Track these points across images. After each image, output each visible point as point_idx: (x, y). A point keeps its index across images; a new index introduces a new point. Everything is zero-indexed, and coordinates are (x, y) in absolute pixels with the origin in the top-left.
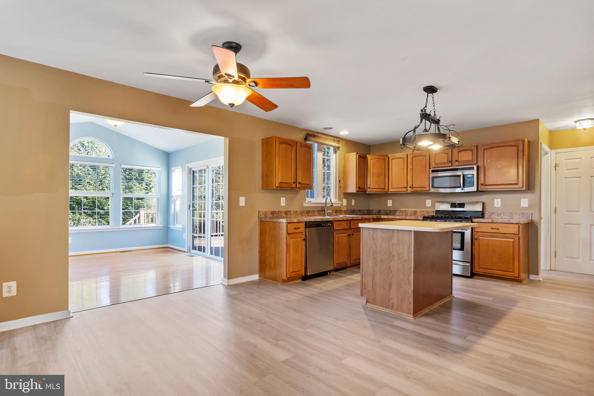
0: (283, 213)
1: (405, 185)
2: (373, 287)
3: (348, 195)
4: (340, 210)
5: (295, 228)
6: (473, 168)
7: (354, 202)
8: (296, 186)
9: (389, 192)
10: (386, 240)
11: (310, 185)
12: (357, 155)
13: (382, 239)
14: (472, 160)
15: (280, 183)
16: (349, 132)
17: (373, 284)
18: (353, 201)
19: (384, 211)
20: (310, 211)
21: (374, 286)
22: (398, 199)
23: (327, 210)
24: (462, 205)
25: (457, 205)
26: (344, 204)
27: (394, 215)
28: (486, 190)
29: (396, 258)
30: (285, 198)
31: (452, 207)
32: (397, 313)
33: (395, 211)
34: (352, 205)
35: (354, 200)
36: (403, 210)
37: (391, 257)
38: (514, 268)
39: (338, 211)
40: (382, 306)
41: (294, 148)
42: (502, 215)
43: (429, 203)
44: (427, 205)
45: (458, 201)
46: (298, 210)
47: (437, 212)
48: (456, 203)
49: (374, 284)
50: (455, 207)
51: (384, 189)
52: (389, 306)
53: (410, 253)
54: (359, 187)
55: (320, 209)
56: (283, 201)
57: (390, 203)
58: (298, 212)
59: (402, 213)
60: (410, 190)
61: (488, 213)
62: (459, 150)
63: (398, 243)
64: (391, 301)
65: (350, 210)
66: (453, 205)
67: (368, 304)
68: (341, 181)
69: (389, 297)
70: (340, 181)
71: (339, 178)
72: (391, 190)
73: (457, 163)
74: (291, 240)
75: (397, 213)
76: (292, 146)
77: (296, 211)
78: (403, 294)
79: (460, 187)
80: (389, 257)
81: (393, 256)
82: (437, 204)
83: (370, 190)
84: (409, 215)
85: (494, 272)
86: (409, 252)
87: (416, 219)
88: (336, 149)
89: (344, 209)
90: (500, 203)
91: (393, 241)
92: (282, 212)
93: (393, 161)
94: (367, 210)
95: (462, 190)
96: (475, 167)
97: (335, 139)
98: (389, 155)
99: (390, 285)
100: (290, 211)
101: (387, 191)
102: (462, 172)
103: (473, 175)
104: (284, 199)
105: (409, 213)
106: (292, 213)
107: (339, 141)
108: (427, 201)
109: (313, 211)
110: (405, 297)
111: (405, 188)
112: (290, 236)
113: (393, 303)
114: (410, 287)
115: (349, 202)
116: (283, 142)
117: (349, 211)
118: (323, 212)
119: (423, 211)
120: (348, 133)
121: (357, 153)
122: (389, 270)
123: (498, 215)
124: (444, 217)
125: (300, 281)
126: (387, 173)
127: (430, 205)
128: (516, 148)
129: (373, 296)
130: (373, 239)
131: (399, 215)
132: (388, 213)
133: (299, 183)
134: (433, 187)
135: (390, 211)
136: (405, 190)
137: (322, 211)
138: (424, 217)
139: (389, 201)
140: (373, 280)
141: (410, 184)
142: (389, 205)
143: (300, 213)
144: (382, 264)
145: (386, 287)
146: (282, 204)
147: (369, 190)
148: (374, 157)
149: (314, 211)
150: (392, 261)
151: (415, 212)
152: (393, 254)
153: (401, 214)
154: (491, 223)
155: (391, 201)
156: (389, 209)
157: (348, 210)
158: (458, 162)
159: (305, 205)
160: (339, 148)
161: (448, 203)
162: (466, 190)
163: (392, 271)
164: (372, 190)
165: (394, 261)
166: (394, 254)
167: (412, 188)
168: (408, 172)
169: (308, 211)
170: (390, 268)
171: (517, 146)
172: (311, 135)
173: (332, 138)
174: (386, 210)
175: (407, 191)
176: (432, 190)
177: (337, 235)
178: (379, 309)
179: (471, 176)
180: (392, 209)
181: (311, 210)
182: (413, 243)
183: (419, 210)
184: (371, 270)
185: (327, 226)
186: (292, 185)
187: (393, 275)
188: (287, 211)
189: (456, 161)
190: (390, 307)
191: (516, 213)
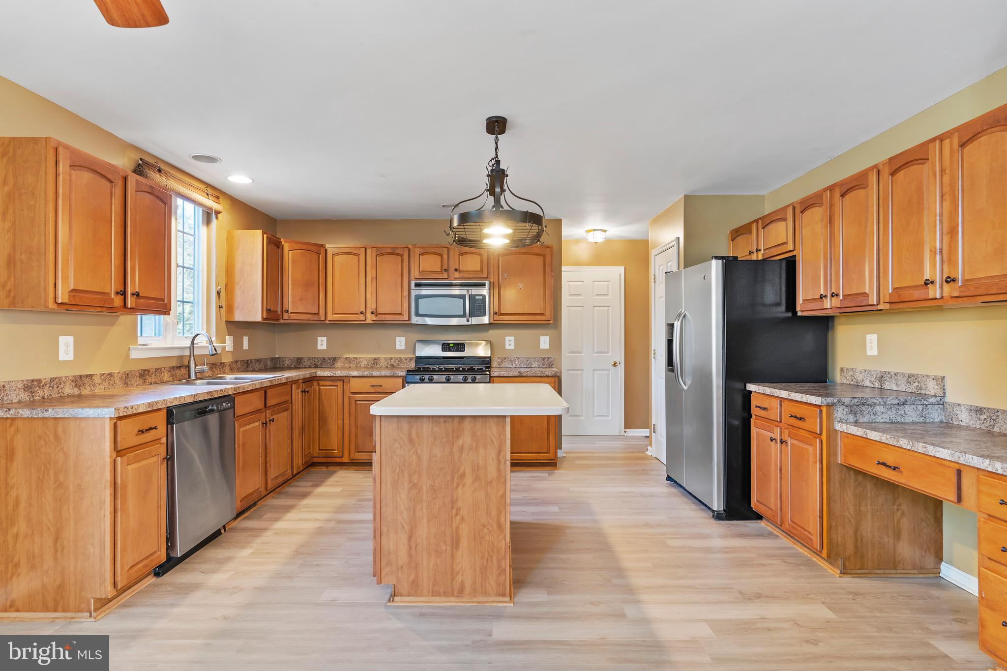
0: (67, 385)
1: (363, 309)
2: (410, 555)
3: (235, 327)
4: (222, 363)
5: (142, 432)
6: (483, 285)
7: (247, 343)
8: (122, 304)
9: (327, 322)
10: (444, 440)
11: (163, 300)
12: (265, 236)
13: (435, 438)
14: (481, 271)
15: (73, 290)
16: (253, 181)
17: (410, 547)
18: (246, 340)
19: (309, 359)
20: (148, 371)
21: (413, 553)
22: (341, 334)
23: (196, 365)
24: (460, 347)
25: (451, 347)
26: (227, 349)
27: (332, 367)
28: (502, 322)
29: (468, 480)
30: (72, 338)
31: (444, 350)
32: (473, 602)
33: (335, 359)
34: (244, 349)
35: (247, 337)
36: (351, 356)
37: (456, 478)
38: (549, 447)
39: (215, 364)
40: (436, 594)
41: (118, 191)
42: (517, 362)
43: (400, 342)
44: (398, 347)
45: (453, 338)
46: (116, 368)
47: (419, 359)
48: (450, 344)
49: (413, 546)
50: (450, 350)
51: (318, 314)
52: (453, 590)
53: (502, 464)
54: (269, 310)
55: (174, 363)
56: (66, 348)
57: (322, 343)
58: (115, 375)
59: (350, 362)
60: (370, 318)
61: (497, 359)
62: (459, 251)
63: (475, 444)
64: (459, 578)
65: (241, 361)
66: (446, 347)
67: (396, 599)
68: (223, 294)
69: (452, 569)
70: (218, 293)
71: (217, 285)
72: (330, 317)
73: (457, 275)
74: (130, 467)
75: (339, 364)
76: (112, 182)
77: (110, 375)
78: (486, 556)
79: (464, 316)
80: (453, 479)
81: (463, 476)
82: (418, 346)
83: (289, 316)
84: (362, 366)
85: (522, 456)
86: (499, 462)
87: (392, 374)
88: (208, 216)
89: (227, 359)
90: (513, 343)
91: (460, 442)
92: (64, 379)
93: (337, 258)
94: (272, 359)
95: (468, 321)
96: (487, 282)
97: (210, 191)
98: (327, 246)
99: (456, 543)
100: (91, 376)
101: (323, 318)
102: (468, 291)
103: (484, 296)
104: (70, 340)
105: (363, 363)
106: (97, 380)
107: (218, 198)
108: (398, 339)
109: (157, 370)
110: (492, 561)
111: (362, 314)
112: (125, 458)
113: (462, 583)
114: (501, 537)
115: (237, 344)
116: (82, 163)
117: (239, 364)
118: (183, 371)
119: (391, 358)
120: (251, 181)
121: (263, 233)
122: (452, 508)
123: (512, 362)
124: (431, 369)
125: (152, 580)
126: (322, 281)
127: (403, 347)
128: (542, 258)
129: (412, 577)
130: (411, 441)
131: (343, 368)
132: (318, 364)
133: (133, 294)
134: (417, 314)
135: (324, 359)
136: (362, 317)
137: (180, 367)
138: (408, 371)
139: (319, 339)
140: (410, 537)
141: (371, 305)
142: (319, 347)
143: (121, 378)
144: (434, 496)
145: (444, 548)
146: (62, 357)
147: (286, 316)
148: (296, 246)
149: (161, 369)
150: (460, 487)
151: (376, 361)
152: (461, 471)
153: (347, 365)
154: (518, 376)
155: (325, 339)
156: (321, 355)
157: (237, 362)
158: (458, 272)
159: (134, 355)
160: (217, 213)
161: (437, 343)
162: (475, 321)
163: (458, 509)
164: (293, 316)
165: (464, 485)
166: (464, 470)
167: (376, 315)
168: (367, 284)
169: (145, 370)
170: (453, 503)
171: (544, 256)
172: (152, 165)
173: (202, 187)
174: (315, 358)
175: (366, 320)
176: (415, 320)
177: (242, 429)
178: (430, 602)
179: (481, 297)
180: (326, 356)
181: (151, 366)
182: (508, 442)
183: (382, 356)
184: (405, 514)
185: (222, 408)
186: (113, 300)
187: (463, 518)
188: (81, 376)
189: (456, 270)
190: (456, 592)
191: (535, 358)
